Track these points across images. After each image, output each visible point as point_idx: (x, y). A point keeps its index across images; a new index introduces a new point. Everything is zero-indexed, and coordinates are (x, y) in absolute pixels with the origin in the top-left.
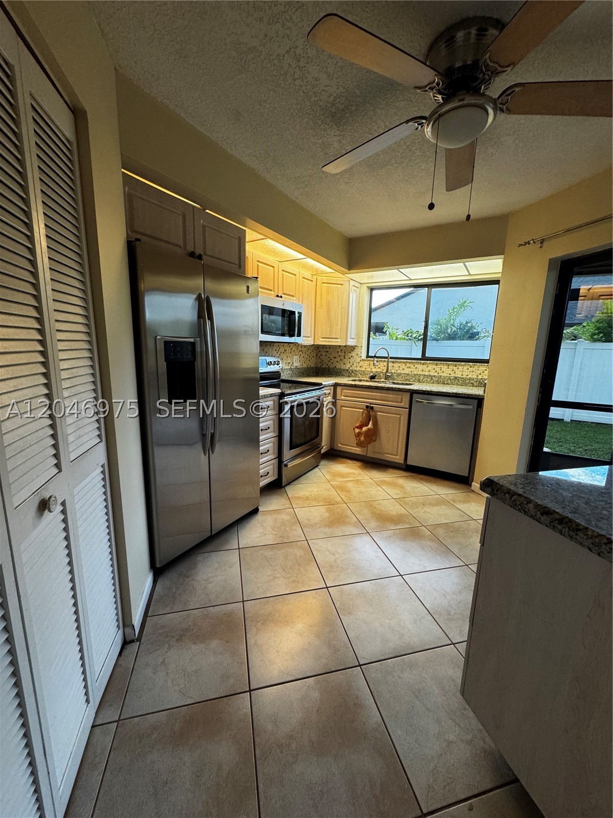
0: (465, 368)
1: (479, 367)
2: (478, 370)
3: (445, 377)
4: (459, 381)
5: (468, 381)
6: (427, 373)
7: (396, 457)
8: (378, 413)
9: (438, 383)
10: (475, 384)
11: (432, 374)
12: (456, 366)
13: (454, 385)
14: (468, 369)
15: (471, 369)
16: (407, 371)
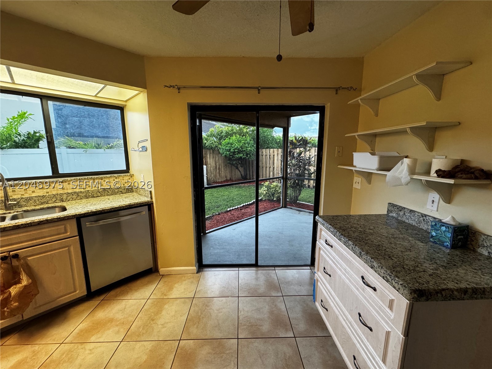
0: (111, 180)
1: (123, 177)
2: (123, 180)
3: (93, 191)
4: (109, 192)
5: (116, 190)
6: (70, 191)
7: (74, 293)
8: (29, 259)
9: (87, 198)
10: (123, 191)
11: (77, 190)
12: (102, 179)
13: (104, 196)
14: (114, 180)
15: (116, 180)
16: (41, 193)
